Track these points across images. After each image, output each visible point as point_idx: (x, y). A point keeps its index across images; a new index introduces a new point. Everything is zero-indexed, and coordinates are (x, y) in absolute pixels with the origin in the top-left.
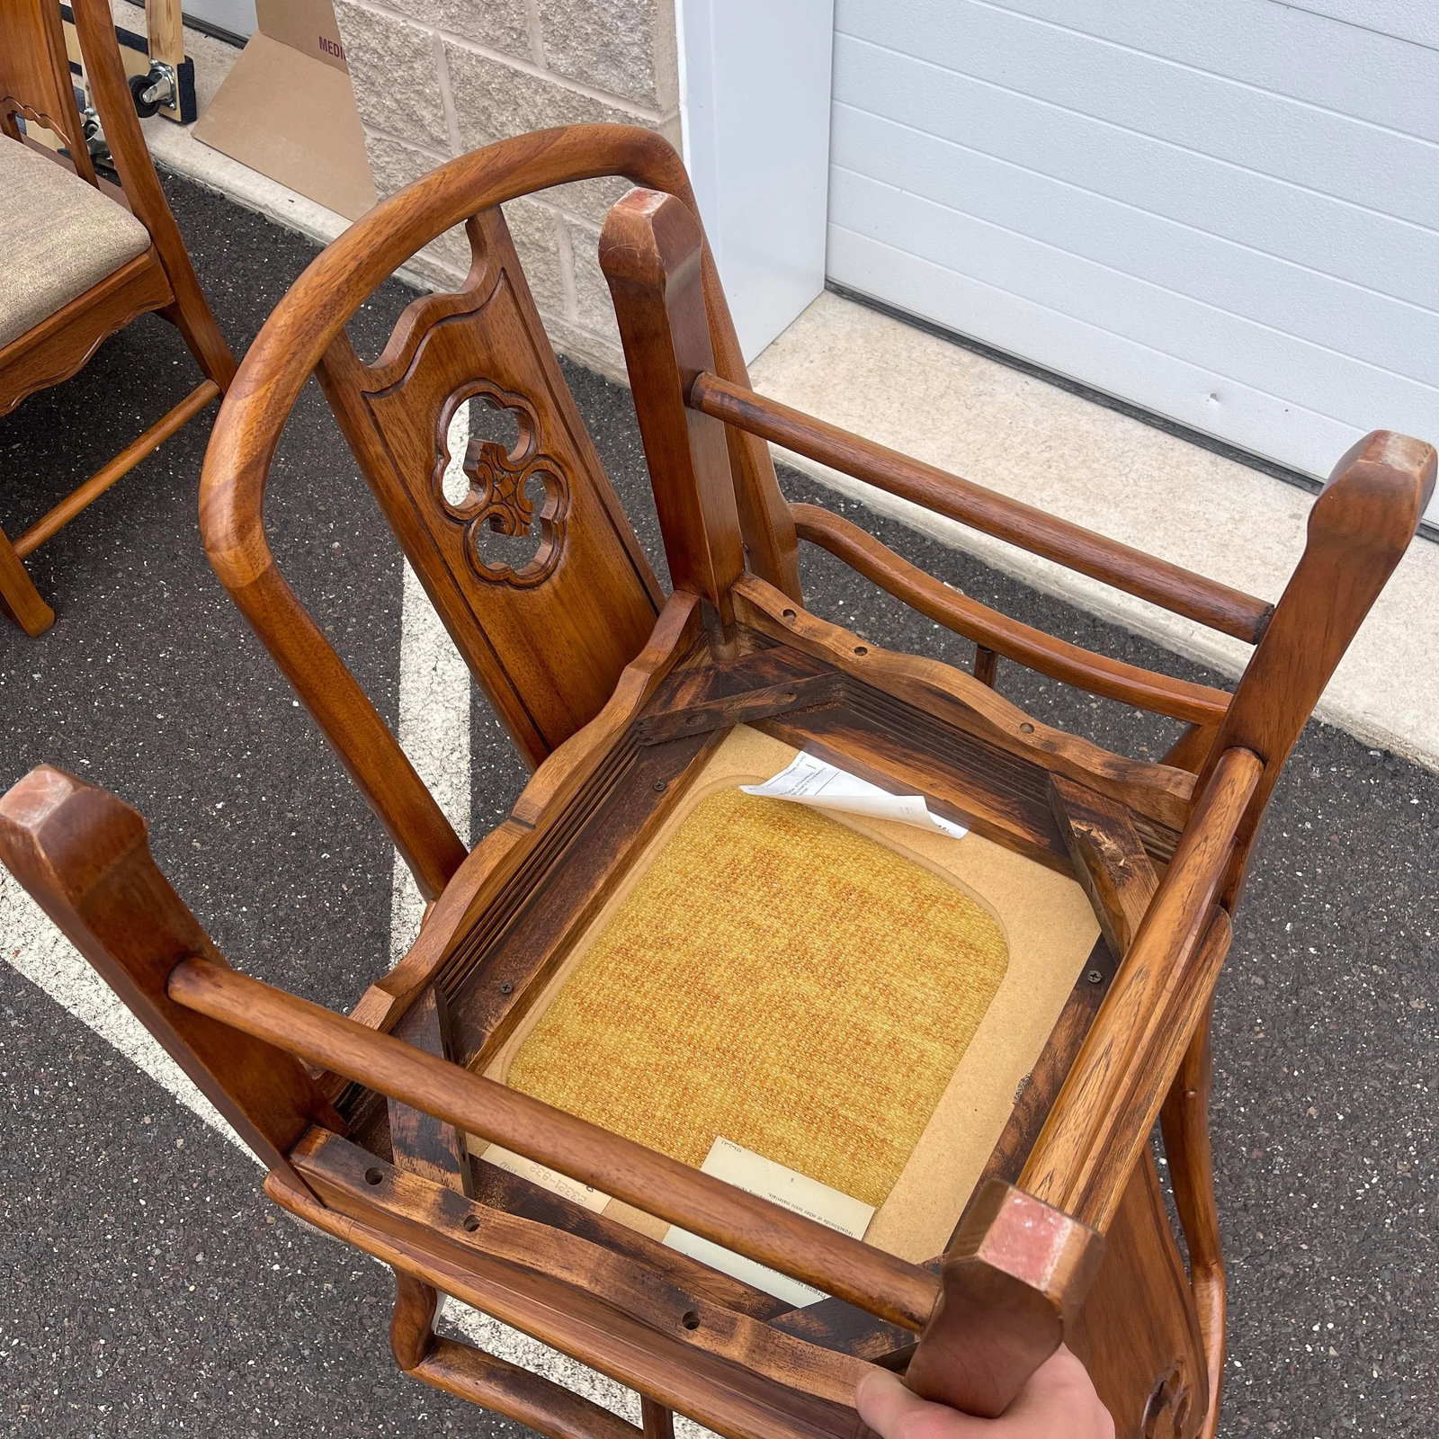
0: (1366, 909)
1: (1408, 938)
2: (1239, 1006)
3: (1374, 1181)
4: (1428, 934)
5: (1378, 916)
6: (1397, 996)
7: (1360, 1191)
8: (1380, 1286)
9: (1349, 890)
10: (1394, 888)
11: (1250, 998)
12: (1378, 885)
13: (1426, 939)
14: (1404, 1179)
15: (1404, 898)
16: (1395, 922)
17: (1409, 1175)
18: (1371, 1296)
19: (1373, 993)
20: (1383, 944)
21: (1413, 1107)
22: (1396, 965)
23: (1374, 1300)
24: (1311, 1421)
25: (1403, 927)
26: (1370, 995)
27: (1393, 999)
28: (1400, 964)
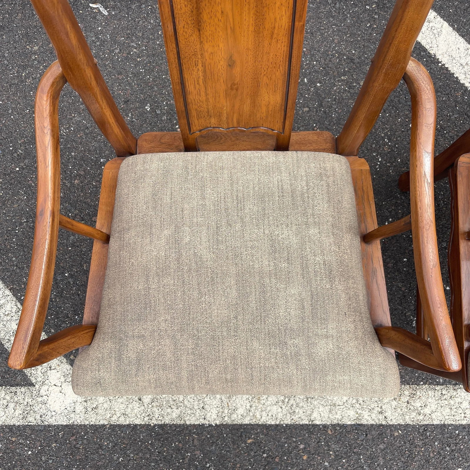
0: (328, 55)
1: (348, 58)
2: (305, 124)
3: (380, 160)
4: (354, 52)
5: (333, 55)
6: (355, 84)
7: (377, 167)
8: (399, 196)
9: (319, 51)
10: (333, 40)
11: (307, 118)
12: (327, 42)
13: (354, 55)
14: (389, 153)
15: (339, 42)
16: (341, 54)
17: (389, 150)
18: (397, 201)
19: (347, 88)
20: (341, 66)
21: (380, 124)
22: (349, 72)
23: (399, 202)
24: (400, 255)
25: (344, 55)
26: (346, 90)
27: (354, 86)
28: (350, 71)
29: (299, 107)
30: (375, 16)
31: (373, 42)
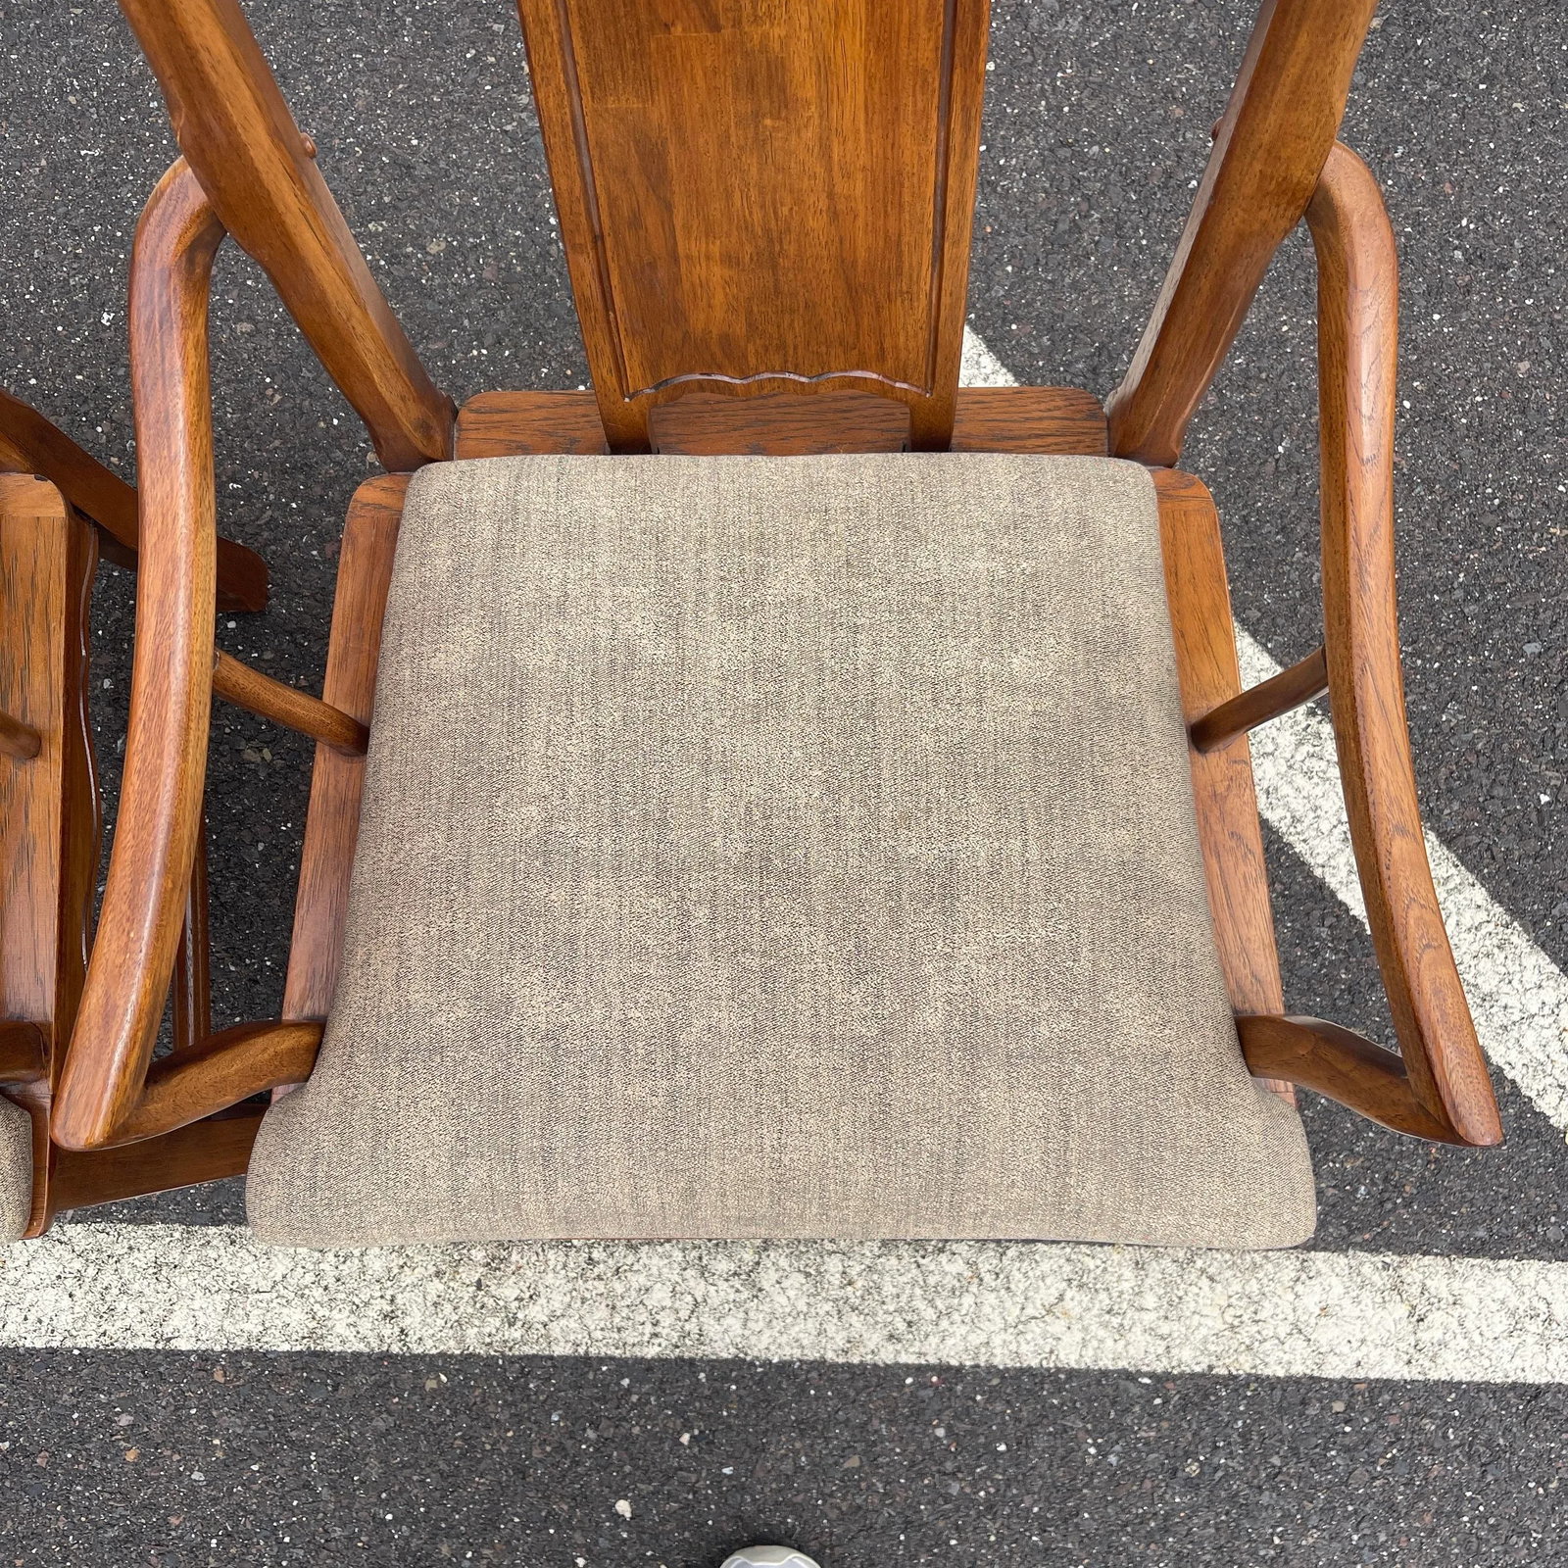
1: (394, 162)
2: (236, 375)
4: (415, 142)
5: (346, 151)
6: (410, 249)
10: (352, 100)
11: (245, 356)
12: (332, 107)
13: (415, 151)
15: (370, 108)
16: (372, 148)
19: (382, 263)
20: (369, 188)
21: (479, 383)
22: (395, 207)
25: (382, 150)
26: (380, 267)
27: (407, 256)
28: (399, 204)
29: (222, 319)
30: (496, 27)
31: (479, 113)
